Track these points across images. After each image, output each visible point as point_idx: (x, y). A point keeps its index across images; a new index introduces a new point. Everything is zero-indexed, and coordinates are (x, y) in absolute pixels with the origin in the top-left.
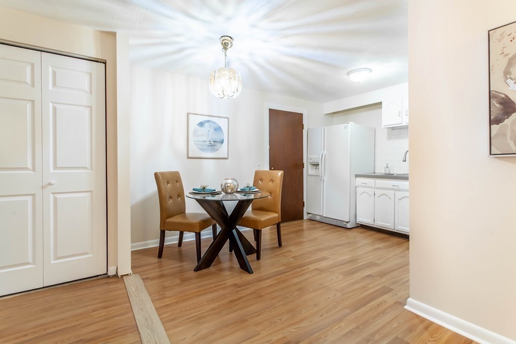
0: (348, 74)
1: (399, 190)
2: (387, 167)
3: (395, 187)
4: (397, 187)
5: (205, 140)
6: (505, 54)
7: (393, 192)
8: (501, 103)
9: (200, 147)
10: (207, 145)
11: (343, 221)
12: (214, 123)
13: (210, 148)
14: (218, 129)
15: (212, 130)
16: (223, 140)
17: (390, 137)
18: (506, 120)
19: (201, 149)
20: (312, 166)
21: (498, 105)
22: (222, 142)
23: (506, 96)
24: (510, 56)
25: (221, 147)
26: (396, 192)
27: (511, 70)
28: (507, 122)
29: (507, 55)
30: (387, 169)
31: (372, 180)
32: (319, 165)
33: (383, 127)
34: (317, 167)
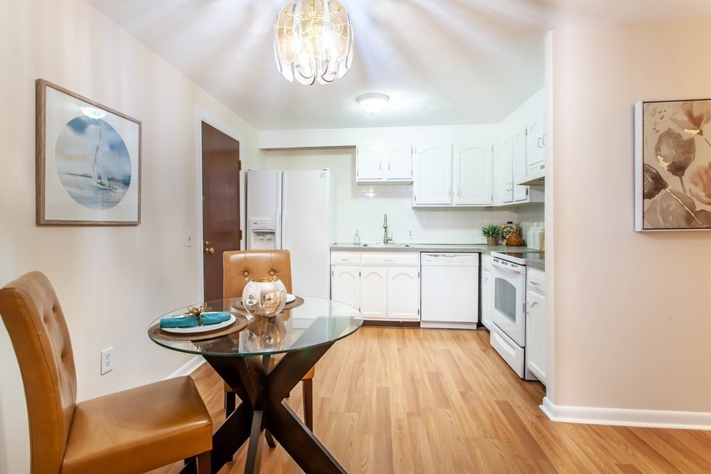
0: (358, 99)
1: (393, 265)
2: (357, 235)
3: (387, 262)
4: (390, 262)
5: (89, 172)
6: (657, 129)
7: (385, 268)
8: (653, 178)
9: (76, 191)
10: (93, 187)
12: (110, 128)
13: (100, 196)
14: (118, 147)
15: (107, 149)
16: (130, 177)
17: (355, 195)
18: (656, 196)
19: (79, 199)
20: (255, 235)
21: (650, 180)
22: (126, 183)
23: (657, 172)
24: (660, 133)
25: (124, 194)
26: (389, 269)
27: (661, 147)
28: (658, 197)
29: (658, 131)
30: (357, 238)
31: (356, 255)
32: (273, 233)
33: (357, 181)
34: (269, 237)
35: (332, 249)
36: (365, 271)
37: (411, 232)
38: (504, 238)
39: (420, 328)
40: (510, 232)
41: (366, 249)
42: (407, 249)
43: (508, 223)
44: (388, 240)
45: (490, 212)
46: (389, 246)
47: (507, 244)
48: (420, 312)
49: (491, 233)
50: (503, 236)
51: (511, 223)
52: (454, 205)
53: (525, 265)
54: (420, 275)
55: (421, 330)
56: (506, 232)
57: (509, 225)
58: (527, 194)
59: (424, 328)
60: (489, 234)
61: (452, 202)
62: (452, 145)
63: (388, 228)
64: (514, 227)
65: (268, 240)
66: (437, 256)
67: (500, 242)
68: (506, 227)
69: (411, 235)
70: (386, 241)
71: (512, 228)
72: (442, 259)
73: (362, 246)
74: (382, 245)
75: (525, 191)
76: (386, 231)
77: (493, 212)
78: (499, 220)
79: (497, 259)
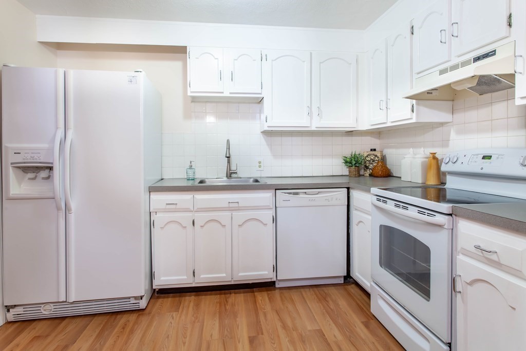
1: (239, 209)
2: (191, 167)
3: (231, 205)
4: (236, 205)
7: (228, 214)
11: (129, 298)
17: (187, 115)
20: (20, 172)
26: (234, 213)
31: (186, 197)
32: (51, 168)
33: (189, 94)
34: (44, 174)
35: (152, 189)
36: (201, 218)
37: (260, 163)
38: (367, 167)
39: (275, 288)
40: (374, 161)
41: (202, 186)
42: (256, 185)
43: (371, 150)
44: (231, 173)
45: (350, 138)
46: (233, 182)
47: (371, 175)
48: (275, 269)
49: (354, 162)
50: (366, 166)
51: (375, 150)
52: (313, 128)
53: (451, 215)
54: (275, 220)
55: (277, 291)
56: (369, 161)
57: (373, 152)
58: (413, 111)
59: (281, 288)
60: (351, 163)
61: (311, 123)
62: (311, 53)
63: (232, 158)
64: (379, 155)
65: (43, 178)
66: (297, 194)
67: (362, 172)
68: (369, 155)
69: (260, 167)
70: (230, 175)
71: (376, 156)
72: (303, 198)
73: (196, 183)
74: (224, 181)
75: (410, 107)
76: (229, 162)
77: (354, 138)
78: (361, 147)
79: (380, 198)
